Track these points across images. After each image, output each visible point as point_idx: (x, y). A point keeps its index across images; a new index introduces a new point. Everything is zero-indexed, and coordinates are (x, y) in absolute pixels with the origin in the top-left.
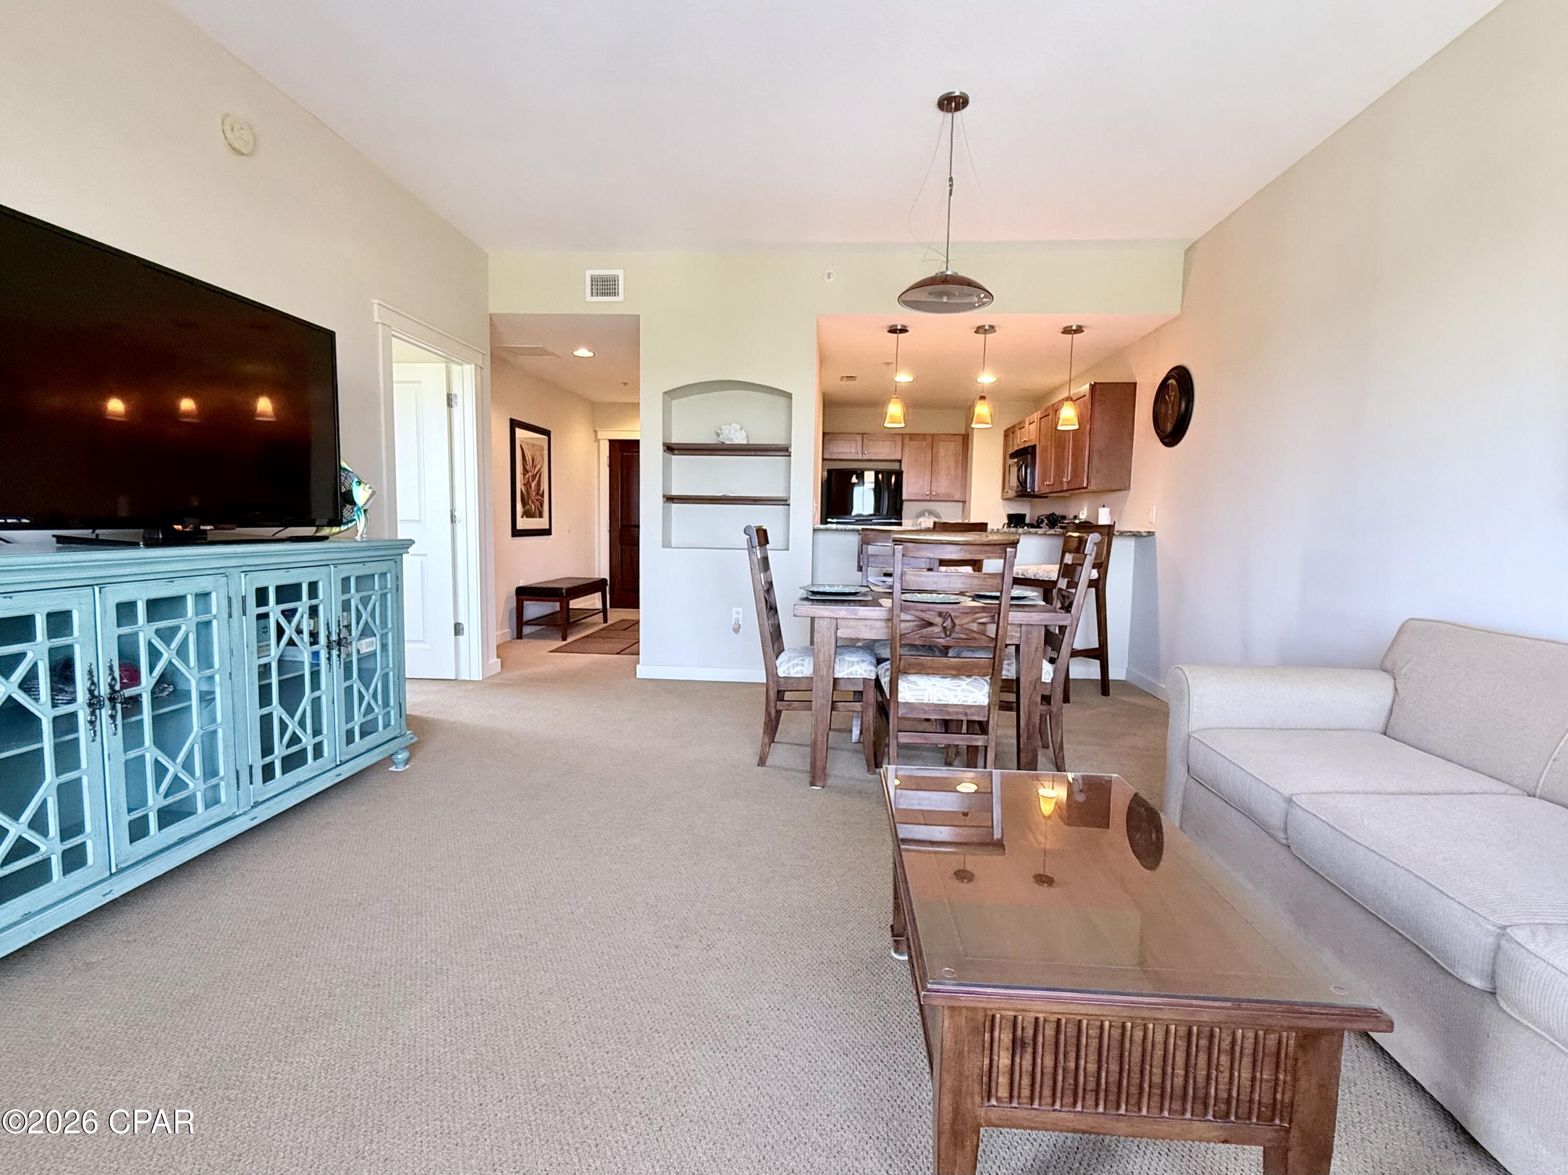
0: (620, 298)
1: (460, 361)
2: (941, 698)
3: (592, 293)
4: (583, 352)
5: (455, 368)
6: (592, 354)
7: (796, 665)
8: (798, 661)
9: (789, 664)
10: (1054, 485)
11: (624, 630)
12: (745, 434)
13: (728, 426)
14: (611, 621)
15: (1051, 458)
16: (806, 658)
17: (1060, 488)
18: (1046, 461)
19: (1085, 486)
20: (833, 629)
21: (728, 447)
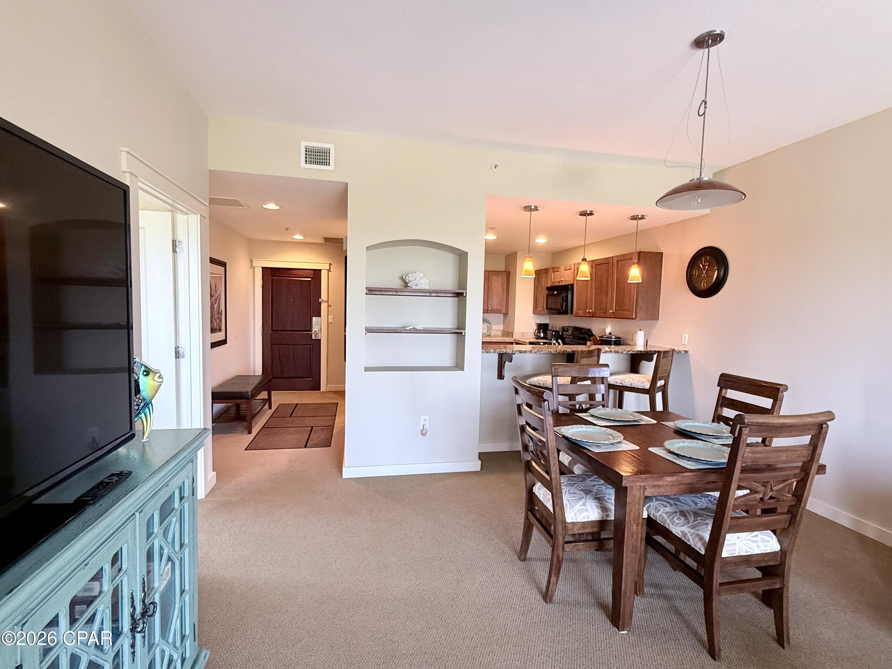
0: (331, 167)
1: (185, 210)
2: (749, 550)
3: (306, 161)
4: (271, 206)
5: (180, 217)
6: (278, 208)
7: (581, 511)
8: (580, 506)
9: (574, 510)
10: (596, 313)
11: (291, 416)
12: (427, 281)
13: (414, 274)
14: (274, 407)
15: (592, 295)
16: (585, 501)
17: (604, 316)
18: (587, 296)
19: (634, 318)
20: (642, 491)
21: (413, 290)
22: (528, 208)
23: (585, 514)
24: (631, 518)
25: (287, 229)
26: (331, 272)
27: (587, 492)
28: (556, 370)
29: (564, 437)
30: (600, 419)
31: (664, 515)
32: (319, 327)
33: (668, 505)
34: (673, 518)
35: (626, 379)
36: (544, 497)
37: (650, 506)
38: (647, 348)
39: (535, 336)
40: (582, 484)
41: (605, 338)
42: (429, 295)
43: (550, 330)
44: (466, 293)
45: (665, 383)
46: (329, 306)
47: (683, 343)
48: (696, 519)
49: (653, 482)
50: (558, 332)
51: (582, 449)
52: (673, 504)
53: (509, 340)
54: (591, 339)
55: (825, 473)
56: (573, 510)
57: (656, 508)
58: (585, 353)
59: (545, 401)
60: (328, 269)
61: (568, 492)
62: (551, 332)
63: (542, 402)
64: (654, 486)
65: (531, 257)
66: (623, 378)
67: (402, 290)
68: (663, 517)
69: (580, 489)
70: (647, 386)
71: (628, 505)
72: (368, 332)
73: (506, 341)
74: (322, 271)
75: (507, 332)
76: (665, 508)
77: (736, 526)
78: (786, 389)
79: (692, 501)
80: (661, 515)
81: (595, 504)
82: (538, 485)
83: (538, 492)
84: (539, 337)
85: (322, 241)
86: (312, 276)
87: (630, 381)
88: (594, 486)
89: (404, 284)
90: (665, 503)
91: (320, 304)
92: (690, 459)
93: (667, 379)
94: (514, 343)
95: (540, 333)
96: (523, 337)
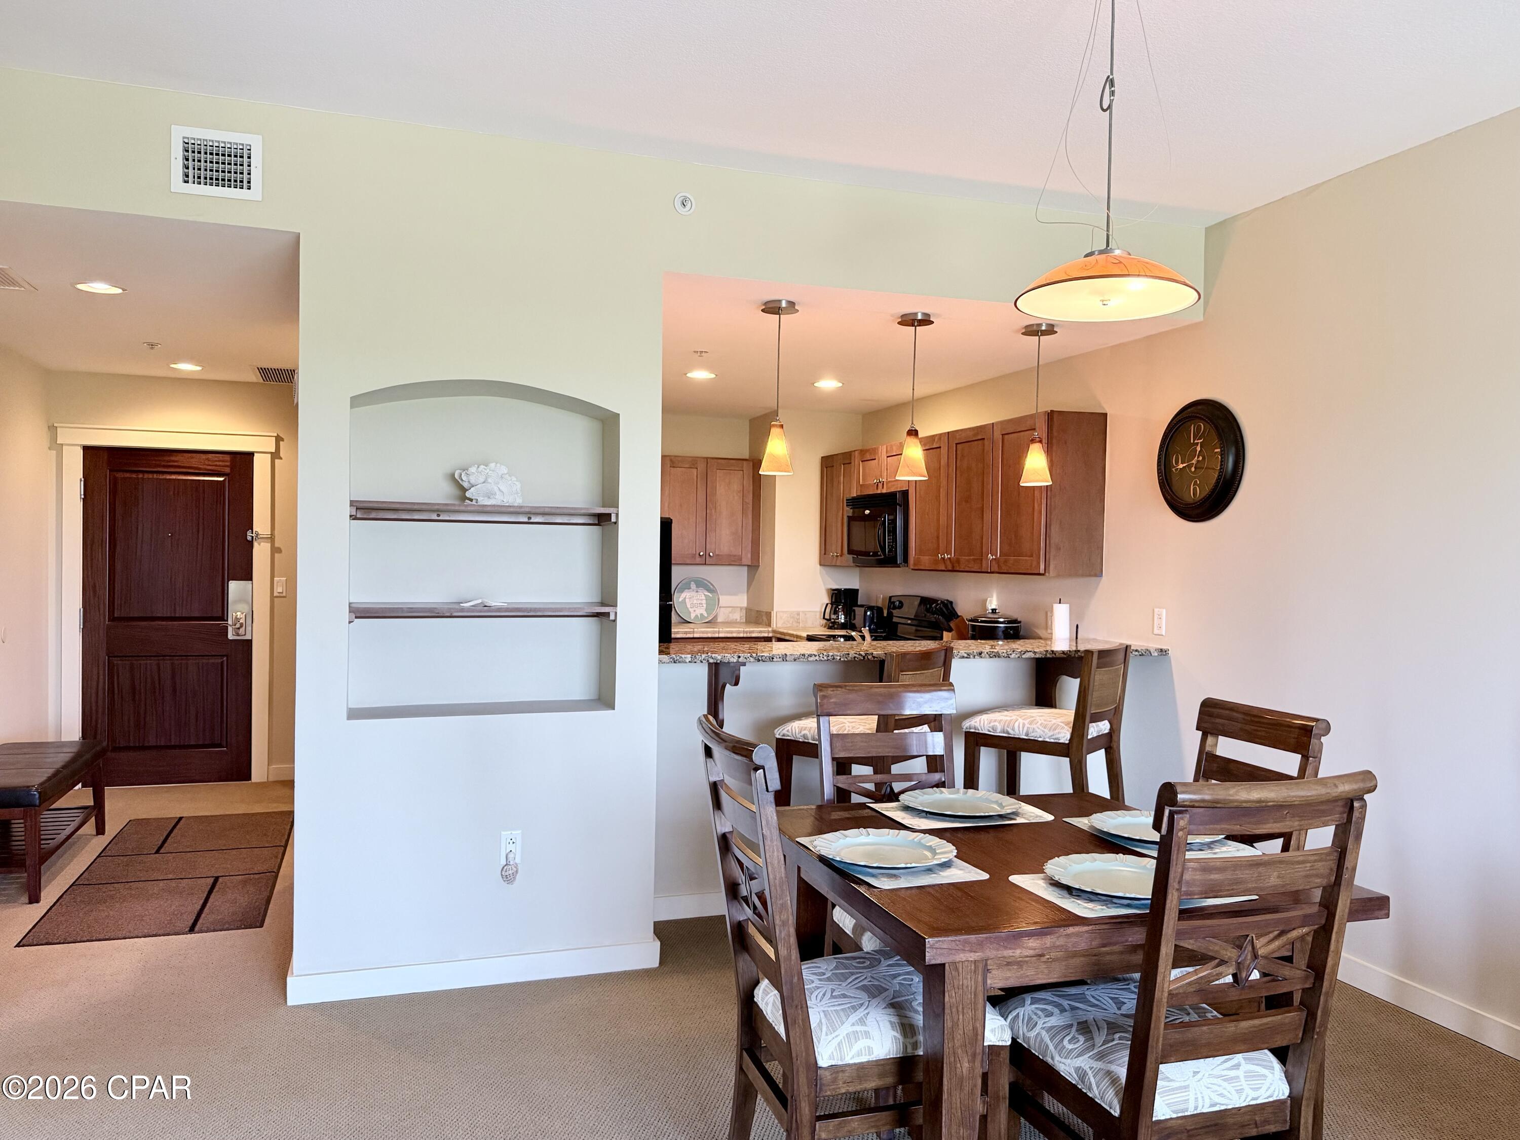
0: (256, 193)
3: (187, 176)
4: (100, 287)
6: (118, 291)
7: (852, 1037)
8: (853, 1024)
9: (837, 1036)
10: (958, 561)
11: (157, 852)
12: (519, 485)
13: (482, 467)
14: (112, 828)
15: (949, 517)
16: (866, 1011)
17: (976, 568)
18: (938, 520)
19: (1042, 571)
20: (980, 978)
21: (480, 509)
22: (772, 308)
23: (862, 1043)
24: (957, 1044)
25: (152, 346)
26: (281, 458)
27: (874, 991)
28: (825, 701)
29: (823, 860)
30: (924, 814)
31: (1044, 1033)
32: (245, 608)
33: (1056, 1011)
34: (1062, 1039)
35: (1017, 720)
36: (774, 1011)
37: (1018, 1015)
38: (1076, 646)
39: (825, 621)
40: (868, 973)
41: (982, 622)
42: (526, 520)
43: (862, 606)
44: (617, 515)
45: (1111, 729)
46: (275, 550)
47: (1156, 631)
48: (1110, 1038)
49: (998, 950)
50: (880, 610)
51: (856, 883)
52: (1067, 1007)
53: (761, 632)
54: (952, 624)
55: (1387, 916)
56: (833, 1035)
57: (1030, 1019)
58: (908, 657)
59: (757, 768)
60: (273, 451)
61: (828, 995)
62: (863, 609)
63: (752, 772)
64: (1008, 964)
65: (782, 426)
66: (1009, 718)
67: (457, 508)
68: (1042, 1040)
69: (860, 985)
70: (1064, 736)
71: (947, 1011)
72: (356, 617)
73: (754, 635)
74: (257, 458)
75: (758, 611)
76: (1047, 1019)
77: (1183, 1043)
78: (1328, 729)
79: (1112, 998)
80: (1038, 1034)
81: (887, 1018)
82: (765, 983)
83: (763, 999)
84: (834, 623)
85: (254, 377)
86: (228, 470)
87: (1024, 725)
88: (895, 976)
89: (456, 492)
90: (1049, 1007)
91: (250, 544)
92: (1092, 896)
93: (1115, 716)
94: (774, 640)
95: (836, 612)
96: (795, 624)
